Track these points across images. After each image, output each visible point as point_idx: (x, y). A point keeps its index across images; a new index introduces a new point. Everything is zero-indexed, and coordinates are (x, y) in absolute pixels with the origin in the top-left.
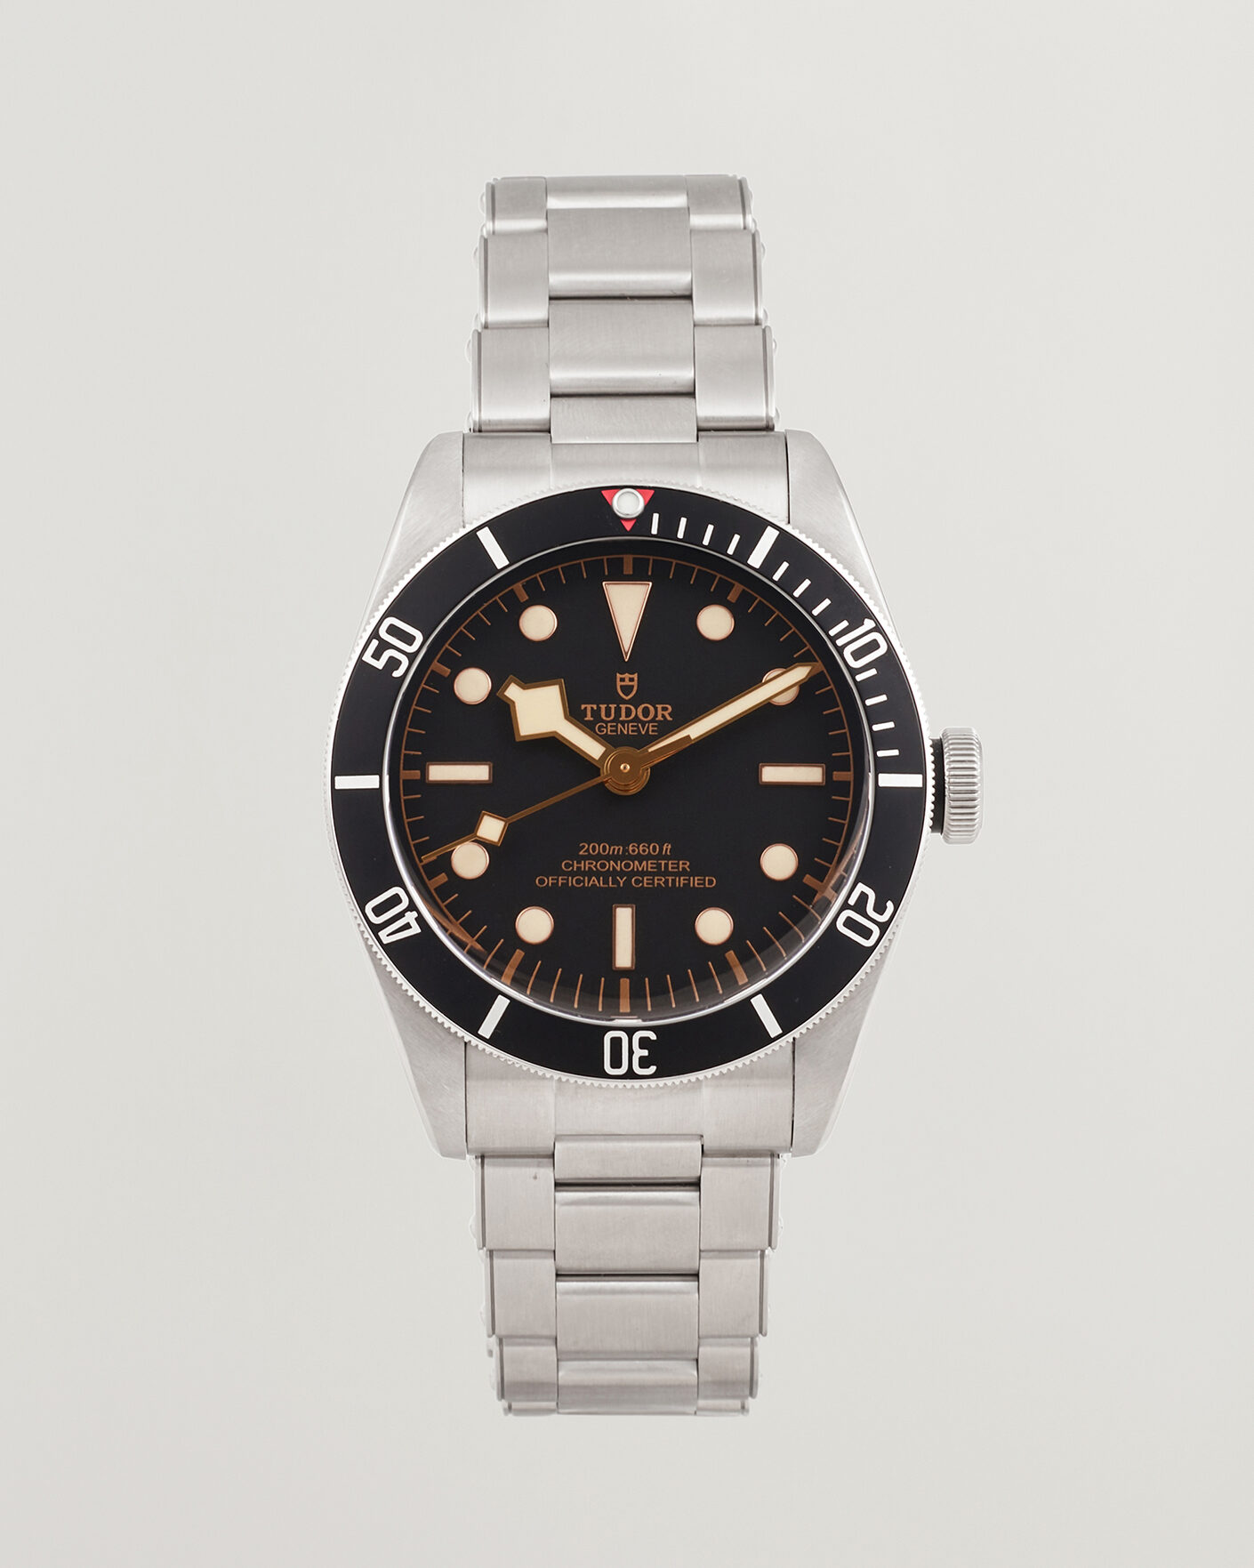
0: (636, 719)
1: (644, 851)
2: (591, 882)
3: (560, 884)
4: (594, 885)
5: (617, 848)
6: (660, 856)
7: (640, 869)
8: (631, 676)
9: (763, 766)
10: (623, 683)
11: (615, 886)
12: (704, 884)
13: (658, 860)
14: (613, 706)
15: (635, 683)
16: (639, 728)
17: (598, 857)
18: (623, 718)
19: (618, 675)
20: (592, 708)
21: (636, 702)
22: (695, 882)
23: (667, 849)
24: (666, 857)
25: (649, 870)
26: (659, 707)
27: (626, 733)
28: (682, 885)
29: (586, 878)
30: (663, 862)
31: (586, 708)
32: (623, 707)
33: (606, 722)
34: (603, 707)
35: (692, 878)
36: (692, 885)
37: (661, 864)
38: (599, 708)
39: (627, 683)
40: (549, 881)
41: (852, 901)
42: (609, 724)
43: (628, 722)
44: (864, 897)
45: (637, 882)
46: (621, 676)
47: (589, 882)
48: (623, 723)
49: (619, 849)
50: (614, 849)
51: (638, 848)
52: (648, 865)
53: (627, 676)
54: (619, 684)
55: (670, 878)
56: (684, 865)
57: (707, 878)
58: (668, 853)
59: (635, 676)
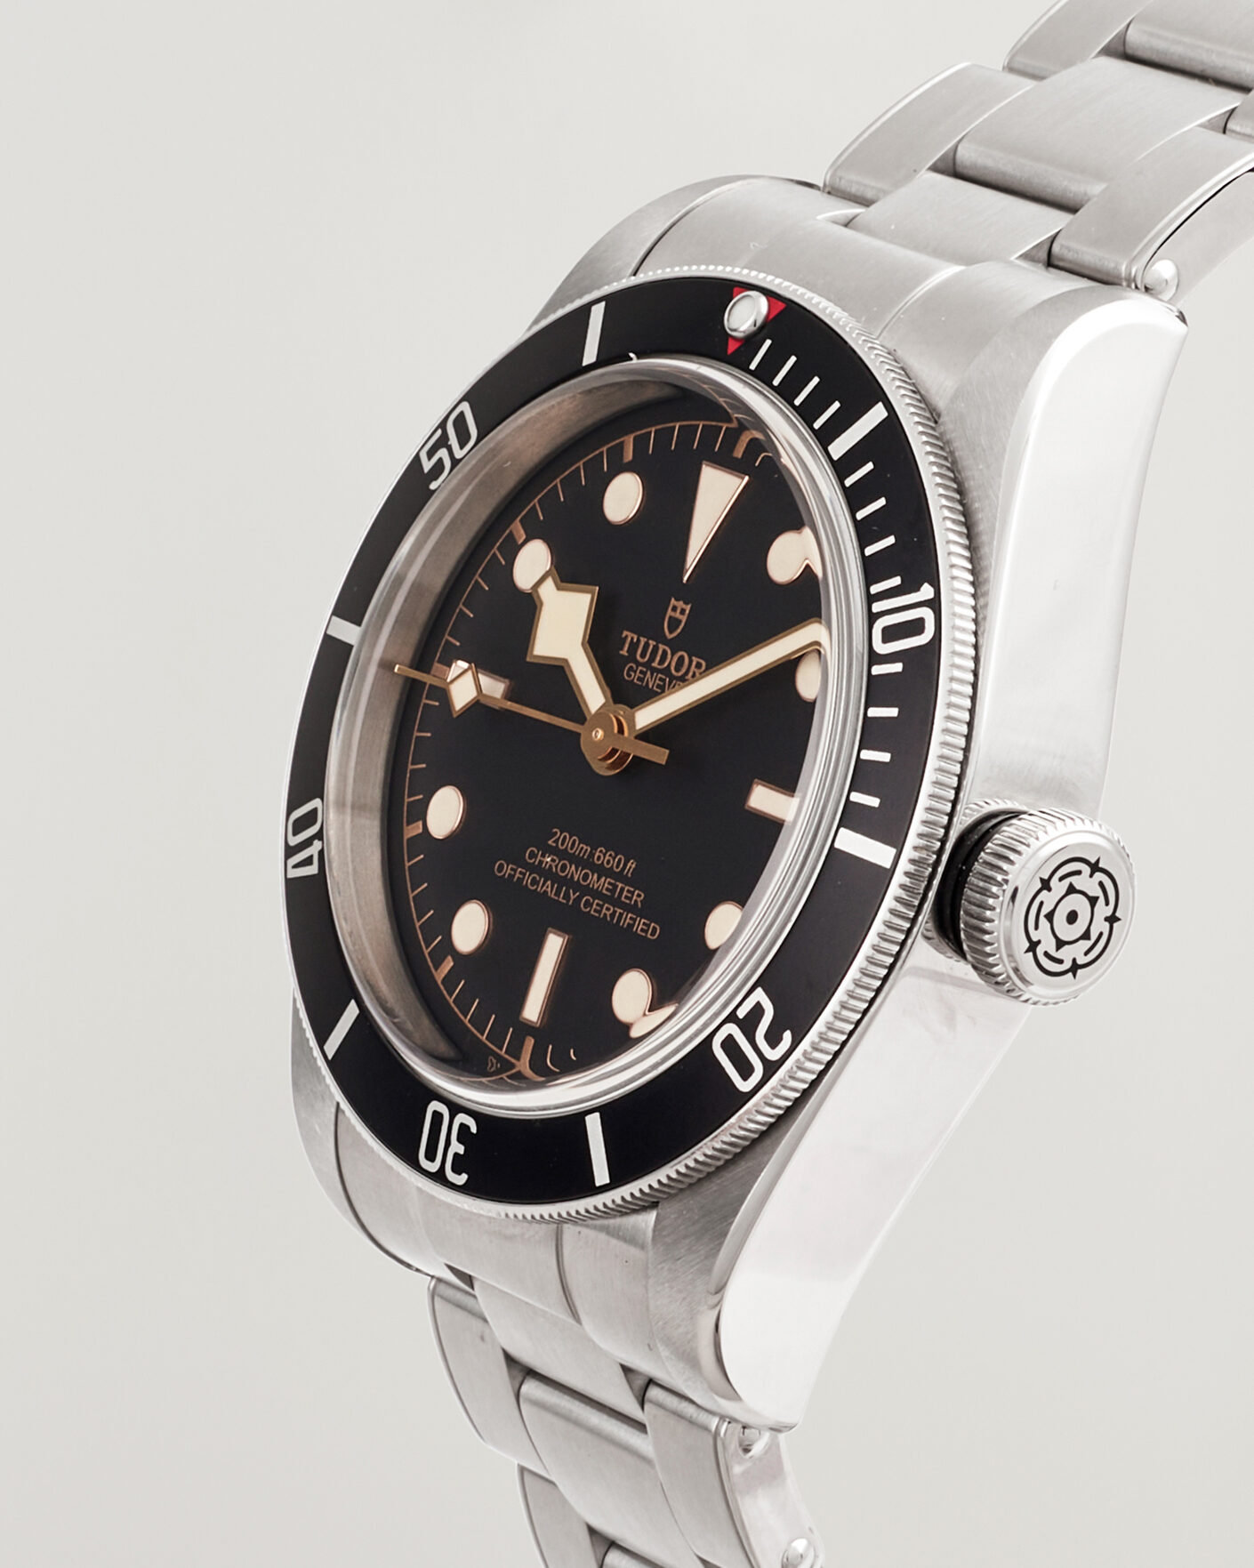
0: (667, 671)
1: (608, 862)
2: (544, 888)
3: (515, 879)
4: (546, 892)
5: (585, 847)
6: (619, 877)
7: (595, 887)
8: (684, 606)
9: (758, 784)
10: (673, 614)
11: (564, 901)
12: (646, 932)
13: (616, 881)
14: (652, 643)
15: (684, 619)
16: (665, 684)
17: (562, 855)
18: (655, 664)
19: (673, 600)
20: (632, 639)
21: (675, 645)
22: (640, 925)
23: (630, 867)
24: (626, 881)
25: (604, 891)
26: (695, 660)
27: (650, 686)
28: (625, 926)
29: (542, 879)
30: (620, 885)
31: (627, 636)
32: (661, 647)
33: (638, 664)
34: (643, 640)
35: (638, 919)
36: (635, 929)
37: (617, 886)
38: (638, 640)
39: (677, 615)
40: (508, 870)
41: (741, 1013)
42: (640, 668)
43: (659, 671)
44: (758, 1011)
45: (588, 904)
46: (676, 603)
47: (542, 887)
48: (654, 670)
49: (587, 850)
50: (582, 848)
51: (605, 855)
52: (603, 884)
53: (680, 604)
54: (669, 612)
55: (619, 911)
56: (638, 897)
57: (653, 924)
58: (629, 875)
59: (688, 608)
